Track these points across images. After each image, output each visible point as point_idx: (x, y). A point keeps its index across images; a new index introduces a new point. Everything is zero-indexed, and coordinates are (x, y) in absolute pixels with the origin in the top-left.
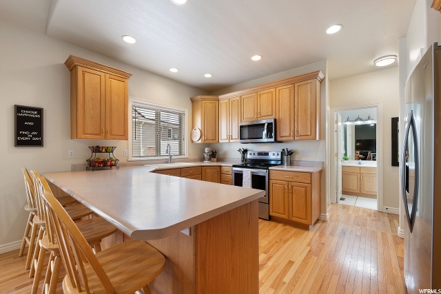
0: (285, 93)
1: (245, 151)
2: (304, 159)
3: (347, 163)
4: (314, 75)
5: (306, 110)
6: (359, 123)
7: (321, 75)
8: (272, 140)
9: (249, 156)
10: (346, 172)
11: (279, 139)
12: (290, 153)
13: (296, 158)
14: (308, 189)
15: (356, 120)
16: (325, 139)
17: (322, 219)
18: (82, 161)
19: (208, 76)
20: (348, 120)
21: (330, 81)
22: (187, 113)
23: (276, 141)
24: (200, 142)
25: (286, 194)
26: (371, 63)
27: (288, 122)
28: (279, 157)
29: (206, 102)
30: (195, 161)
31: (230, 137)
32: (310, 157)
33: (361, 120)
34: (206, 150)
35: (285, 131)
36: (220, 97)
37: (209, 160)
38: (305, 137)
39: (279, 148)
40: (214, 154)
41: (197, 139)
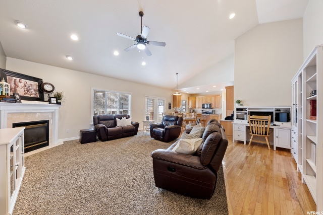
1: (203, 111)
4: (219, 95)
5: (218, 102)
7: (221, 95)
8: (210, 108)
11: (212, 108)
12: (214, 111)
13: (216, 112)
16: (222, 108)
22: (187, 101)
27: (214, 104)
29: (192, 98)
31: (199, 107)
32: (218, 112)
34: (192, 110)
35: (213, 106)
36: (196, 97)
38: (217, 108)
39: (211, 110)
40: (194, 111)
41: (190, 107)
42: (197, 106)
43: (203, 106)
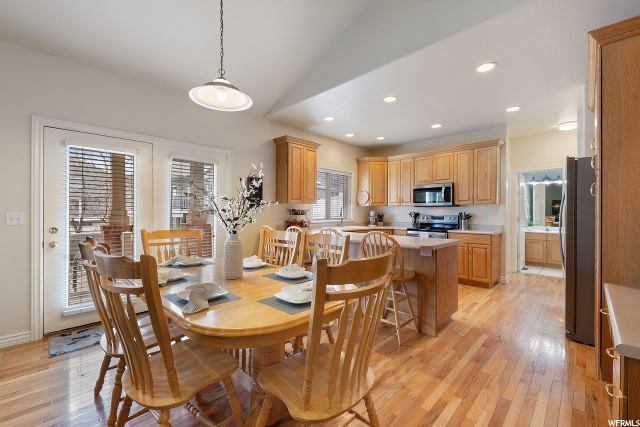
0: (463, 158)
1: (417, 215)
2: (483, 223)
3: (532, 230)
4: (494, 143)
5: (486, 175)
6: (547, 183)
7: (501, 142)
8: (451, 204)
9: (421, 220)
10: (530, 240)
11: (456, 203)
12: (468, 217)
13: (474, 221)
14: (489, 250)
15: (543, 180)
16: (505, 203)
17: (501, 280)
18: (282, 223)
19: (381, 138)
20: (534, 179)
21: (512, 139)
22: (353, 175)
23: (454, 205)
24: (367, 205)
25: (466, 255)
26: (555, 126)
27: (466, 187)
28: (456, 221)
29: (373, 163)
30: (360, 225)
31: (401, 201)
32: (488, 221)
33: (549, 179)
34: (372, 213)
35: (462, 194)
36: (389, 158)
37: (376, 224)
38: (484, 201)
39: (456, 212)
40: (380, 218)
41: (364, 201)
42: (393, 197)
43: (418, 194)
